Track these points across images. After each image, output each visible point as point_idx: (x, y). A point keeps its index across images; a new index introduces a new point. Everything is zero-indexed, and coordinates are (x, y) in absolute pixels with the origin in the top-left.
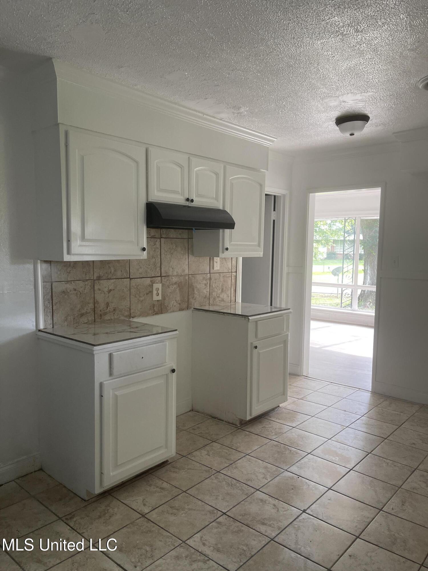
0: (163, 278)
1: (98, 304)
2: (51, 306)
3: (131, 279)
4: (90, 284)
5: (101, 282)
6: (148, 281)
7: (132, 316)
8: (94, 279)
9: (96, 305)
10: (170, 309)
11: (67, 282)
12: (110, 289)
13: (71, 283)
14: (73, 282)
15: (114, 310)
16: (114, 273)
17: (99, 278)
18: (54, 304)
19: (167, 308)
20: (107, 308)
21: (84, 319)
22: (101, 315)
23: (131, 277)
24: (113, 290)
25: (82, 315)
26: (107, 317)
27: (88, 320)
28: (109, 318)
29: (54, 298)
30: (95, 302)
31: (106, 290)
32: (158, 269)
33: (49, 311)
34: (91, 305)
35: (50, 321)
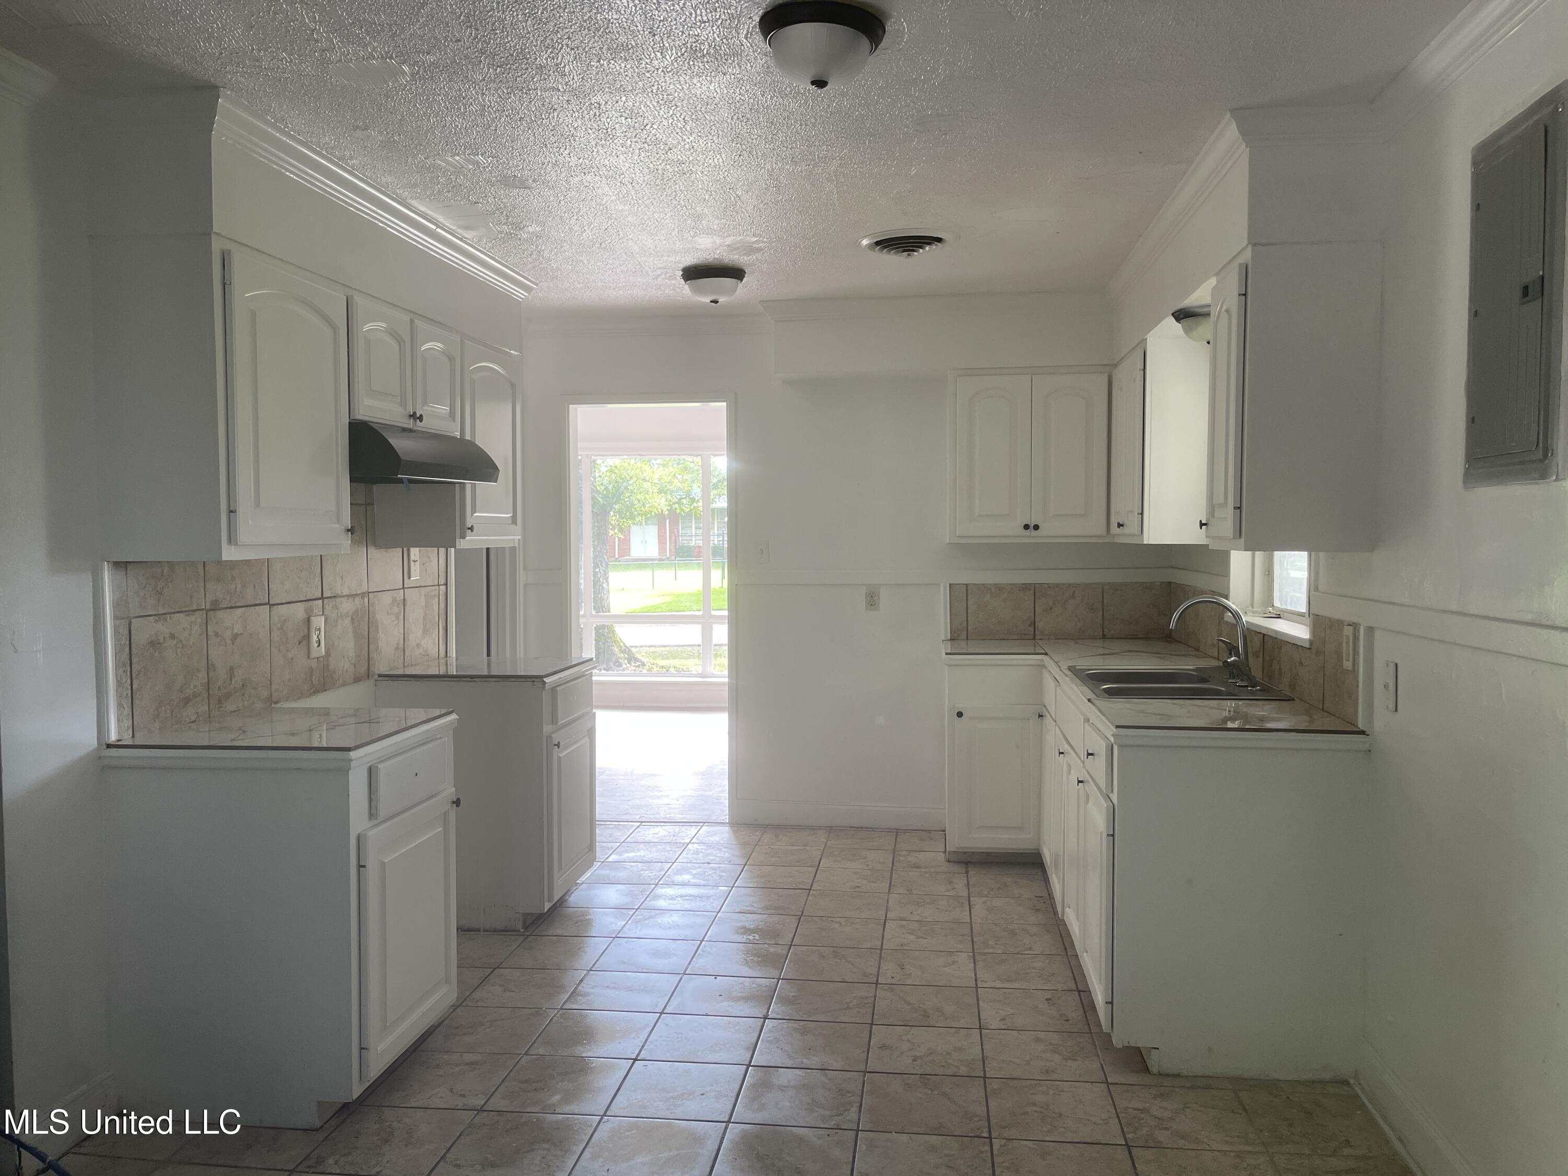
0: (325, 600)
1: (215, 670)
2: (129, 681)
3: (272, 605)
4: (199, 620)
5: (220, 614)
6: (299, 611)
7: (274, 699)
8: (207, 608)
9: (211, 674)
10: (339, 679)
11: (160, 616)
12: (235, 631)
13: (166, 620)
14: (168, 616)
15: (243, 685)
16: (241, 592)
17: (215, 607)
18: (134, 676)
19: (334, 675)
20: (231, 680)
21: (190, 713)
22: (220, 701)
23: (271, 602)
24: (242, 634)
25: (187, 701)
26: (230, 706)
27: (197, 713)
28: (234, 708)
29: (134, 660)
30: (210, 667)
31: (228, 634)
32: (317, 580)
33: (125, 693)
34: (203, 676)
35: (127, 723)
